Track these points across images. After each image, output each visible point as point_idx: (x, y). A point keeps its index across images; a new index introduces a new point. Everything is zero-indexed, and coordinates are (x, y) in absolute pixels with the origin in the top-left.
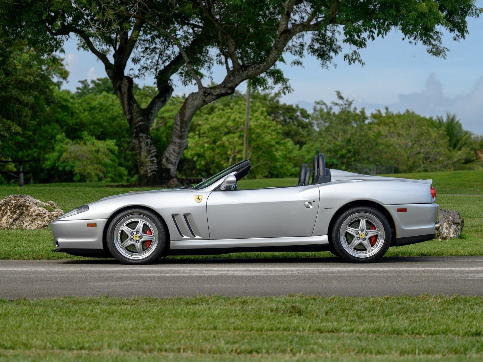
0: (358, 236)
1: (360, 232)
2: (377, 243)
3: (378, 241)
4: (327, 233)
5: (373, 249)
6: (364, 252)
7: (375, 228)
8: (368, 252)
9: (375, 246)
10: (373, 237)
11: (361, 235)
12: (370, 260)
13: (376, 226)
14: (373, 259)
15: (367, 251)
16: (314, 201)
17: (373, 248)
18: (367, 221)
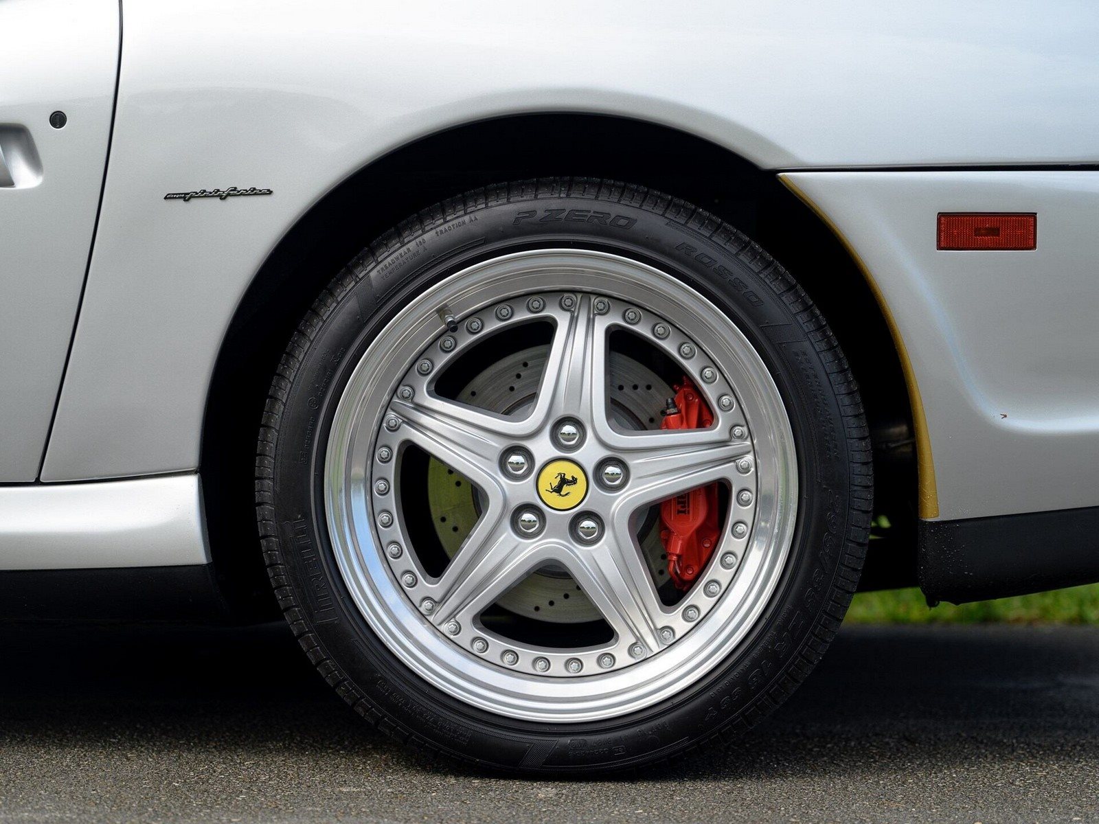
0: (522, 491)
1: (542, 448)
2: (716, 571)
3: (729, 542)
4: (192, 457)
5: (681, 626)
6: (589, 658)
7: (705, 418)
8: (623, 659)
9: (698, 598)
10: (682, 500)
11: (550, 477)
12: (639, 745)
13: (710, 392)
14: (664, 736)
15: (620, 651)
16: (58, 119)
17: (675, 620)
18: (619, 341)
